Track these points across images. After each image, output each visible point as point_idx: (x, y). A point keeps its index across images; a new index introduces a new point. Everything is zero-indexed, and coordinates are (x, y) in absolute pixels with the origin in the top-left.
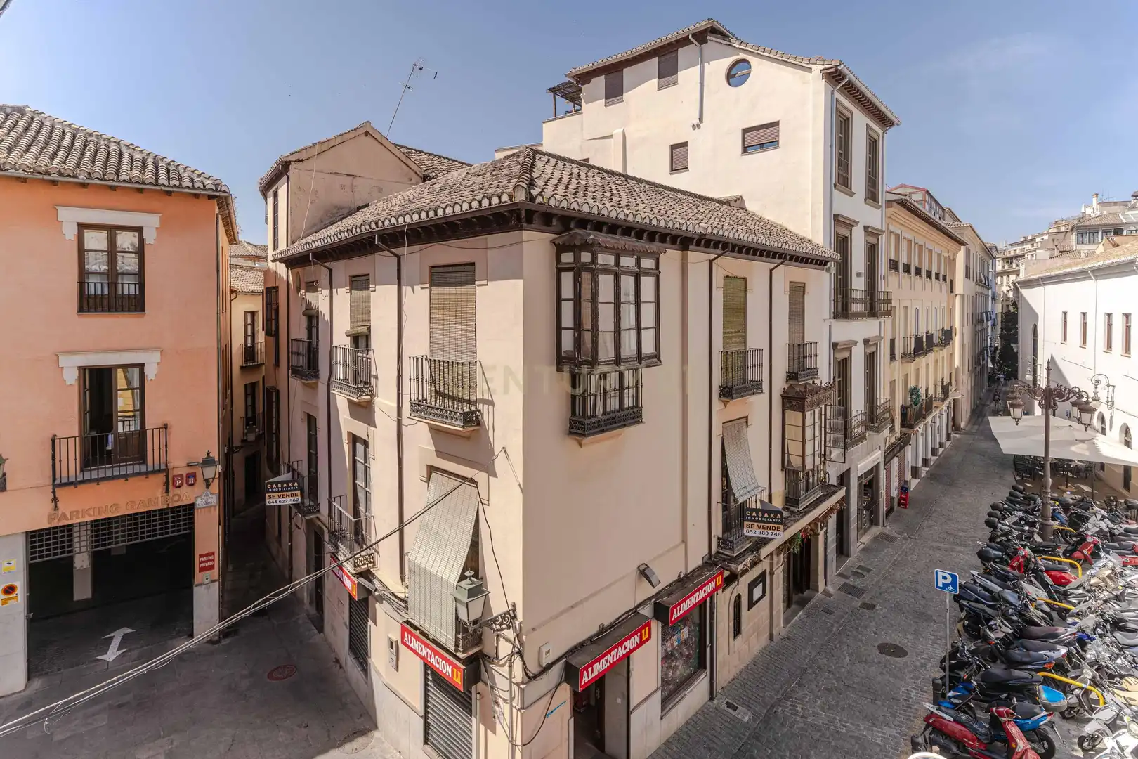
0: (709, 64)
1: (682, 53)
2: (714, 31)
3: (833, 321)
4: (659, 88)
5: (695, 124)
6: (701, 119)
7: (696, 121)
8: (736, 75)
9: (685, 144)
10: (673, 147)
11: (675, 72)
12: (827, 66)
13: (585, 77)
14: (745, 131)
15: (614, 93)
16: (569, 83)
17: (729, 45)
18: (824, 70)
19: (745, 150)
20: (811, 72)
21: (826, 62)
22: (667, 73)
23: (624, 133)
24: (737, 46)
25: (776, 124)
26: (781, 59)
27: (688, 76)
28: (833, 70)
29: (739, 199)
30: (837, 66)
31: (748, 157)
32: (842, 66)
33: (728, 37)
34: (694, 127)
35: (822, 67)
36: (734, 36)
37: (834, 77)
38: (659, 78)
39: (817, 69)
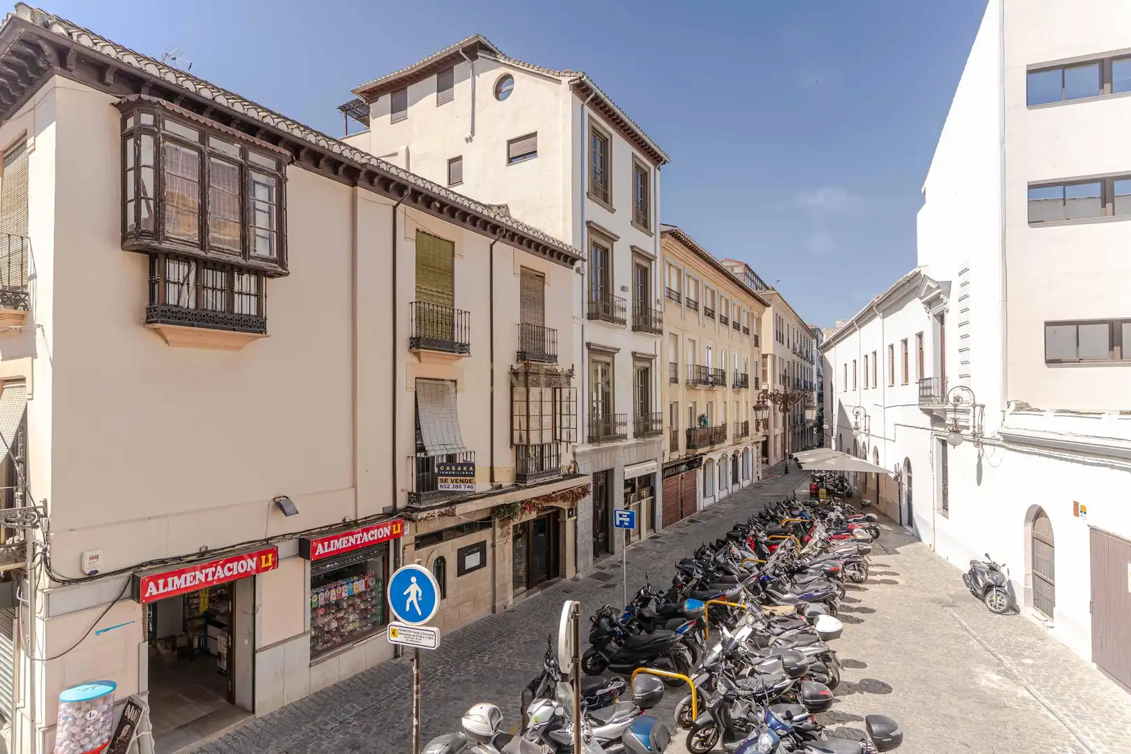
0: (479, 76)
1: (458, 69)
2: (485, 48)
3: (586, 322)
4: (439, 104)
5: (468, 137)
6: (473, 133)
7: (468, 135)
8: (501, 89)
9: (459, 158)
10: (451, 161)
11: (453, 87)
12: (572, 78)
13: (373, 94)
14: (510, 142)
15: (399, 108)
16: (357, 101)
17: (495, 60)
18: (571, 81)
19: (510, 160)
20: (561, 84)
21: (572, 74)
22: (445, 86)
23: (407, 149)
24: (502, 61)
25: (534, 134)
26: (537, 72)
27: (461, 89)
28: (578, 81)
29: (503, 207)
30: (580, 78)
31: (514, 167)
32: (585, 77)
33: (494, 53)
34: (467, 139)
35: (569, 79)
36: (501, 52)
37: (581, 89)
38: (438, 92)
39: (565, 80)
